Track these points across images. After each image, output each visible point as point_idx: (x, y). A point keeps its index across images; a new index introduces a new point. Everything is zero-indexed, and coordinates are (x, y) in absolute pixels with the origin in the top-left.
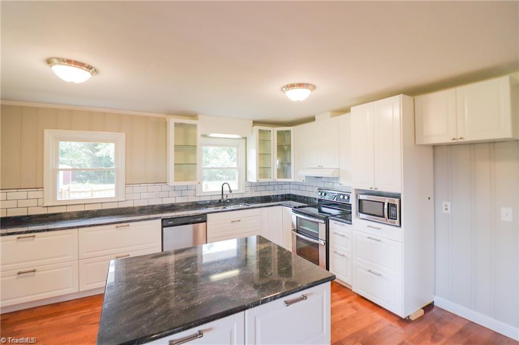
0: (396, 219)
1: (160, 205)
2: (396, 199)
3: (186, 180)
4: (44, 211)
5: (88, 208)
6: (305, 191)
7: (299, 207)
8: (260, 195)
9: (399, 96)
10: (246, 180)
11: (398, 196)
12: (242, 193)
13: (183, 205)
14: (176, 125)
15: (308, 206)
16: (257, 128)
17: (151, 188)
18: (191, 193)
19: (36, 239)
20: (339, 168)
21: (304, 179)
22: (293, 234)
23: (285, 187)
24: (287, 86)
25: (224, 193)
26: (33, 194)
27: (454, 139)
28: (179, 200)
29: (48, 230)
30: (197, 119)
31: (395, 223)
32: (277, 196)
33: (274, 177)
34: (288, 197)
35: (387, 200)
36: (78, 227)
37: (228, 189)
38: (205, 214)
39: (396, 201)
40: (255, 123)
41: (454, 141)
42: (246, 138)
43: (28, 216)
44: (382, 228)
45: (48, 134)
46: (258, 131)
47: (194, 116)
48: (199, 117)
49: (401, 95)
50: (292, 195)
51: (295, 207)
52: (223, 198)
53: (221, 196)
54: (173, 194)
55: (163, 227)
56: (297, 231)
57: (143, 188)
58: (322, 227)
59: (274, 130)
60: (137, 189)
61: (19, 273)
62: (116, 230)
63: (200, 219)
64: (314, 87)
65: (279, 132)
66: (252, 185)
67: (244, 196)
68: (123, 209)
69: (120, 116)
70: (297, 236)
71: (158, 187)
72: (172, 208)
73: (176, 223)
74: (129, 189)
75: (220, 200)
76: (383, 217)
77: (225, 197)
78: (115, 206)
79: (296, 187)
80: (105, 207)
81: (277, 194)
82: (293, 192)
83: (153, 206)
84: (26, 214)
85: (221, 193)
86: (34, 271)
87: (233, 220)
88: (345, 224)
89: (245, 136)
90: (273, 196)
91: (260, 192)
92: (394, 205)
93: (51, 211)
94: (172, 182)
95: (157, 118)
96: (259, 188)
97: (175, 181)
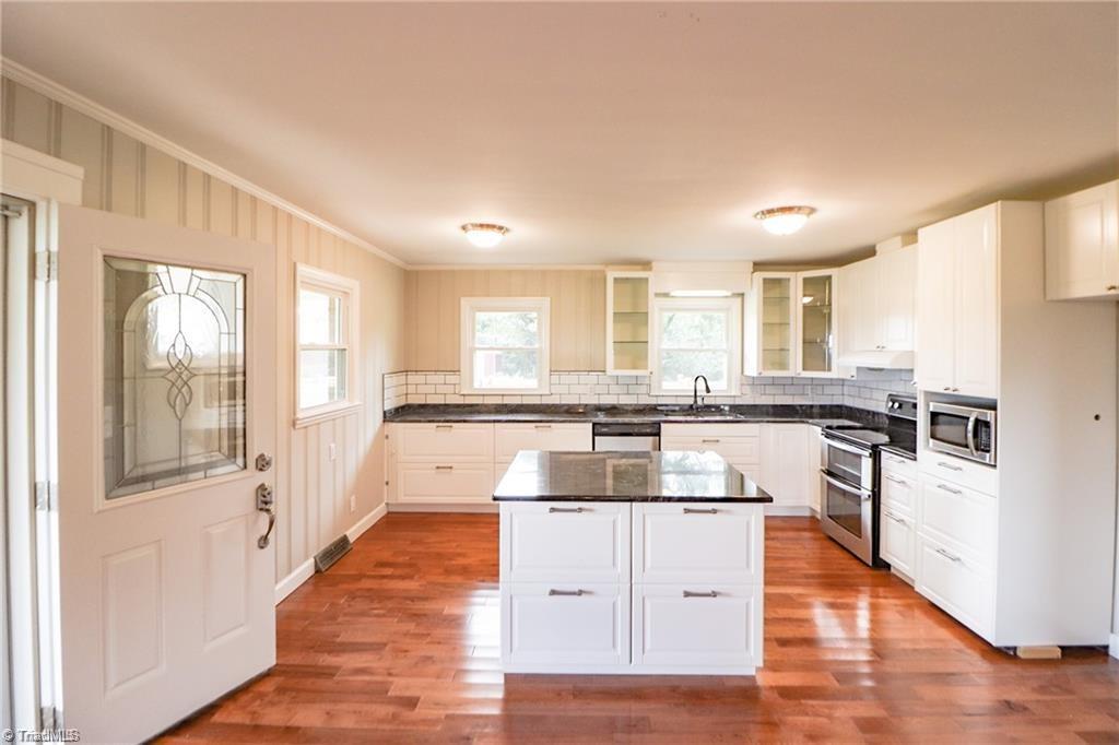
0: (988, 451)
1: (595, 405)
2: (989, 412)
3: (634, 368)
4: (460, 401)
5: (507, 401)
6: (871, 399)
7: (839, 428)
8: (772, 403)
9: (993, 205)
10: (742, 372)
11: (993, 407)
12: (734, 397)
13: (630, 408)
14: (616, 280)
15: (861, 428)
16: (760, 276)
17: (584, 378)
18: (643, 389)
19: (453, 430)
20: (912, 352)
21: (854, 373)
22: (822, 477)
23: (828, 390)
24: (763, 212)
25: (698, 394)
26: (451, 379)
27: (1113, 288)
28: (625, 400)
29: (465, 421)
30: (650, 269)
31: (984, 458)
32: (812, 406)
33: (795, 367)
34: (835, 410)
35: (974, 414)
36: (494, 421)
37: (704, 388)
38: (659, 423)
39: (989, 415)
40: (759, 266)
41: (1113, 292)
42: (743, 295)
43: (446, 405)
44: (964, 468)
45: (465, 303)
46: (761, 281)
47: (646, 264)
48: (654, 264)
49: (999, 202)
50: (846, 407)
51: (830, 427)
52: (696, 401)
53: (693, 399)
54: (614, 389)
55: (594, 434)
56: (830, 473)
57: (573, 378)
58: (867, 464)
59: (796, 279)
60: (565, 378)
61: (438, 468)
62: (535, 431)
63: (648, 430)
64: (812, 210)
65: (806, 281)
66: (756, 383)
67: (739, 402)
68: (547, 405)
69: (544, 273)
70: (828, 483)
71: (593, 377)
72: (612, 410)
73: (611, 431)
74: (555, 378)
75: (691, 406)
76: (967, 446)
77: (700, 402)
78: (537, 401)
79: (854, 391)
80: (527, 401)
81: (811, 403)
82: (849, 402)
83: (586, 405)
84: (443, 402)
85: (693, 394)
86: (451, 468)
87: (706, 439)
88: (906, 460)
89: (741, 292)
90: (801, 406)
91: (772, 397)
92: (987, 424)
93: (468, 401)
94: (611, 371)
95: (592, 271)
96: (769, 390)
97: (616, 368)
